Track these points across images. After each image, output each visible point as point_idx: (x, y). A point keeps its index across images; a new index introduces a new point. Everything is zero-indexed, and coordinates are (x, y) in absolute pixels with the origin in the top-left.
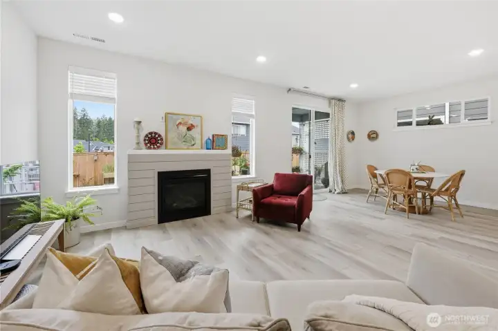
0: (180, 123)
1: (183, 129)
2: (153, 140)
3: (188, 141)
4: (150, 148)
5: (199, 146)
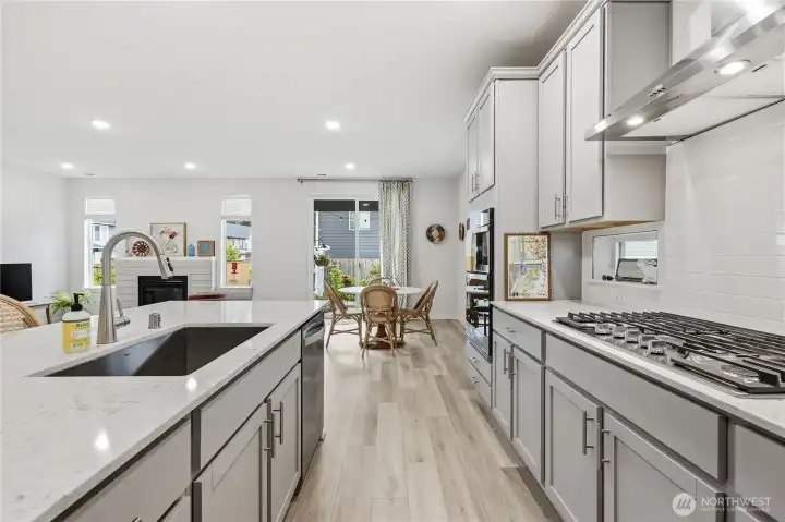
0: (163, 231)
1: (166, 237)
2: (142, 249)
3: (171, 248)
4: (137, 255)
5: (182, 253)
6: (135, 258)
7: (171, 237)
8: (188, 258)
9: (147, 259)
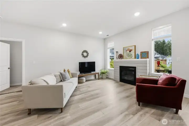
0: (127, 50)
1: (128, 52)
2: (121, 57)
3: (130, 56)
4: (120, 59)
5: (134, 58)
6: (119, 60)
7: (130, 51)
8: (136, 60)
9: (123, 60)
